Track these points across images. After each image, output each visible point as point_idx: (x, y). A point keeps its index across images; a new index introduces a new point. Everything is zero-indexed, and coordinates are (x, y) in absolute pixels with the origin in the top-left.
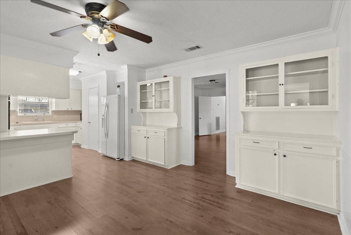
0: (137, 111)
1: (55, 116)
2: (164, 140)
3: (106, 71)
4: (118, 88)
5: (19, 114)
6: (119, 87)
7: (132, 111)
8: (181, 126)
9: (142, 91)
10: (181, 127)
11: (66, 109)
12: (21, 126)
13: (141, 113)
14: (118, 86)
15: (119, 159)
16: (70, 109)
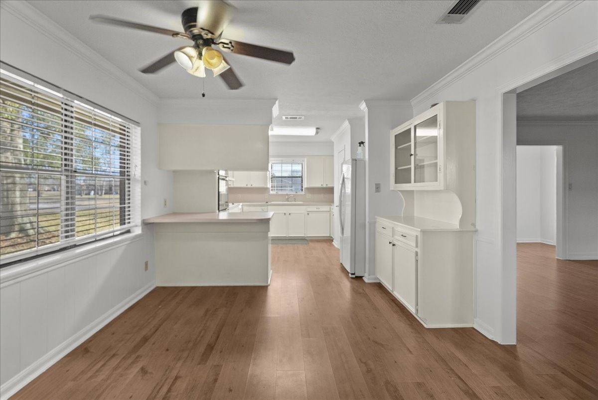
0: (391, 189)
1: (309, 196)
2: (414, 255)
3: (348, 119)
4: (360, 146)
5: (271, 192)
6: (362, 145)
7: (378, 188)
8: (477, 227)
9: (399, 147)
10: (476, 231)
11: (320, 186)
12: (269, 207)
13: (400, 193)
14: (360, 143)
15: (354, 276)
16: (325, 186)
